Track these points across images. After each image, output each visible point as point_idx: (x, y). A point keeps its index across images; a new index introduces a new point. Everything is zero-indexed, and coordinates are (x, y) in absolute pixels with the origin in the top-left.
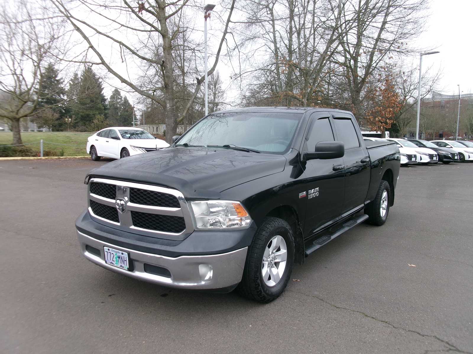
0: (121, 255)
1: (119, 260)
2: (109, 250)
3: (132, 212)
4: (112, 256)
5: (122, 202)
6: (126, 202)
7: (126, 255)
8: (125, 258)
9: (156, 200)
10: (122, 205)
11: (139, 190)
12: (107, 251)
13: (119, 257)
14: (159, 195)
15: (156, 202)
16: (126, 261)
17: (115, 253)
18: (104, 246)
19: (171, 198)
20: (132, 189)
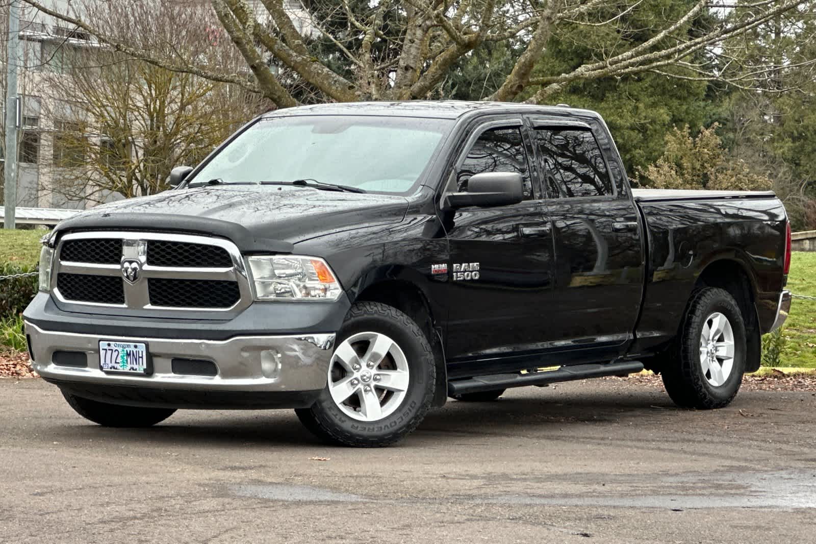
0: (132, 349)
1: (129, 360)
2: (109, 345)
3: (150, 280)
4: (115, 354)
5: (134, 265)
6: (141, 265)
7: (142, 348)
8: (140, 353)
9: (192, 257)
10: (135, 269)
11: (164, 243)
12: (107, 347)
13: (128, 355)
14: (199, 248)
15: (193, 260)
16: (142, 357)
17: (120, 349)
18: (100, 341)
19: (218, 252)
20: (151, 243)
